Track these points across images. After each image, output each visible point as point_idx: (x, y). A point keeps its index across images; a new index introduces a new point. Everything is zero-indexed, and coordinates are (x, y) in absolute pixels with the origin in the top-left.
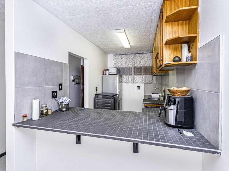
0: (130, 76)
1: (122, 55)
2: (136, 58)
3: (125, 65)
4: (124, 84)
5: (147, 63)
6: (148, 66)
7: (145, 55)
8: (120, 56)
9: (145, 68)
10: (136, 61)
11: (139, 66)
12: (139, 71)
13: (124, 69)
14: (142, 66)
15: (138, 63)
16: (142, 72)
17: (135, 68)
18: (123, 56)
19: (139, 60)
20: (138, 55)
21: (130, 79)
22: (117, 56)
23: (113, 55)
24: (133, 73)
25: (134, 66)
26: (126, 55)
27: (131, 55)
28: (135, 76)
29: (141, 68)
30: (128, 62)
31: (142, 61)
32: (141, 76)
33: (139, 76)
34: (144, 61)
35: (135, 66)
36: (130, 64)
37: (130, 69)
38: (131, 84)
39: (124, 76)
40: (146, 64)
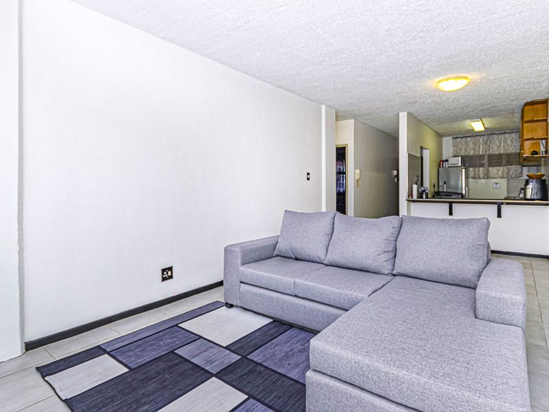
0: (481, 169)
1: (467, 137)
2: (491, 142)
3: (472, 152)
4: (471, 180)
5: (512, 147)
6: (513, 151)
7: (507, 135)
8: (464, 139)
9: (509, 155)
10: (491, 146)
11: (497, 153)
12: (495, 160)
13: (471, 158)
14: (502, 152)
15: (496, 148)
16: (502, 162)
17: (490, 156)
18: (469, 139)
19: (497, 143)
20: (495, 136)
21: (481, 172)
22: (459, 139)
23: (451, 138)
24: (486, 164)
25: (488, 153)
26: (473, 138)
27: (482, 137)
28: (490, 168)
29: (500, 155)
30: (477, 148)
31: (502, 144)
32: (501, 168)
33: (498, 168)
34: (506, 145)
35: (491, 153)
36: (481, 150)
37: (481, 157)
38: (483, 181)
39: (471, 169)
40: (510, 149)
